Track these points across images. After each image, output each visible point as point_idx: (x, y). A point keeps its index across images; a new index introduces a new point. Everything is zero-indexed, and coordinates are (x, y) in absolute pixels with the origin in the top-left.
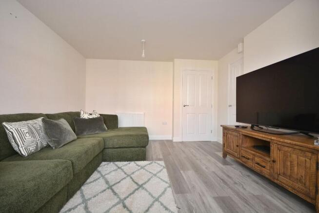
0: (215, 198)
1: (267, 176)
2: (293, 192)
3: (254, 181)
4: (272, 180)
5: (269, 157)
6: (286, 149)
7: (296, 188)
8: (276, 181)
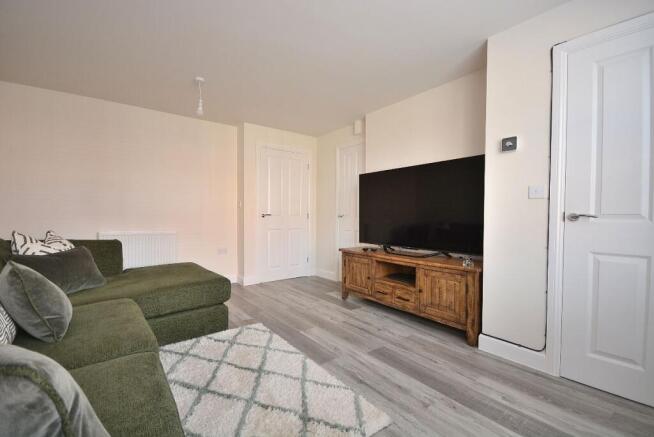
0: (370, 354)
1: (412, 311)
2: (443, 322)
3: (396, 321)
4: (418, 314)
5: (414, 286)
6: (434, 274)
7: (446, 317)
8: (422, 315)
